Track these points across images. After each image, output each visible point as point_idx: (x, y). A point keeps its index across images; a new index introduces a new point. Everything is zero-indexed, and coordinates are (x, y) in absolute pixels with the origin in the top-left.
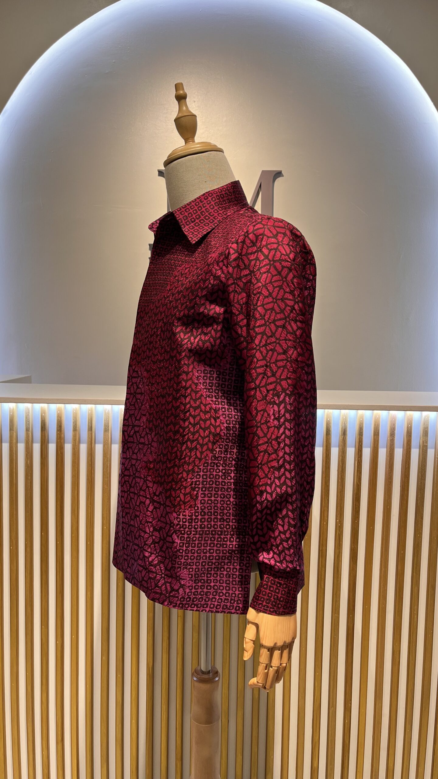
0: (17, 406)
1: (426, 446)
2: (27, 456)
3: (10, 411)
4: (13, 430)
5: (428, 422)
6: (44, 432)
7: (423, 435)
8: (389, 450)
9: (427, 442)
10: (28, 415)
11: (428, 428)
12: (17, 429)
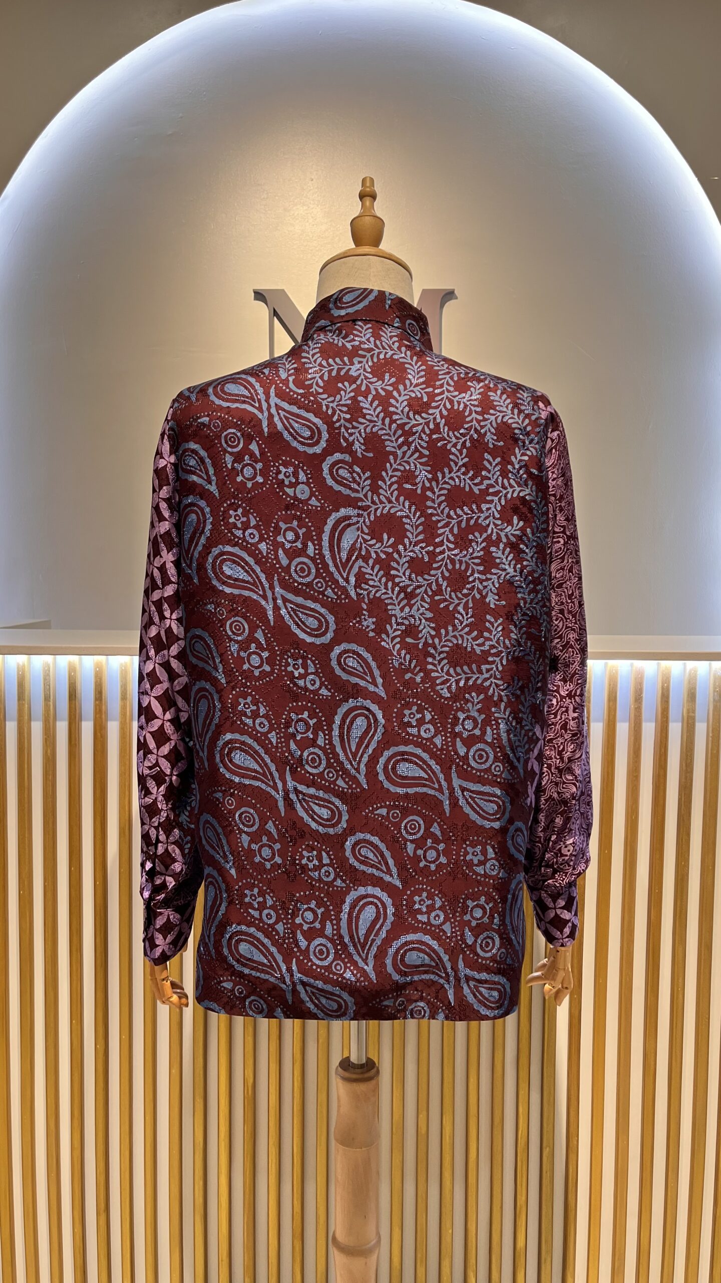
0: (29, 661)
1: (694, 718)
2: (46, 742)
3: (18, 668)
4: (24, 700)
5: (696, 680)
6: (74, 702)
7: (688, 701)
8: (633, 725)
9: (694, 712)
10: (48, 675)
11: (695, 689)
12: (30, 700)
